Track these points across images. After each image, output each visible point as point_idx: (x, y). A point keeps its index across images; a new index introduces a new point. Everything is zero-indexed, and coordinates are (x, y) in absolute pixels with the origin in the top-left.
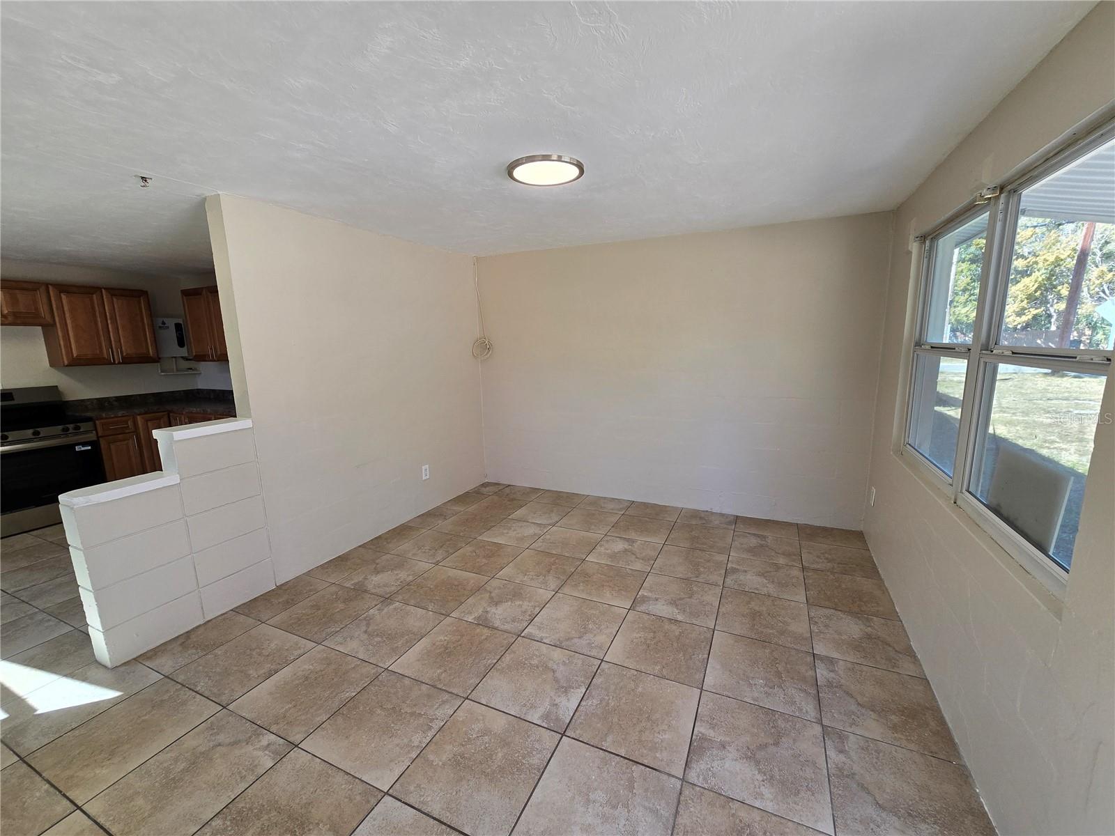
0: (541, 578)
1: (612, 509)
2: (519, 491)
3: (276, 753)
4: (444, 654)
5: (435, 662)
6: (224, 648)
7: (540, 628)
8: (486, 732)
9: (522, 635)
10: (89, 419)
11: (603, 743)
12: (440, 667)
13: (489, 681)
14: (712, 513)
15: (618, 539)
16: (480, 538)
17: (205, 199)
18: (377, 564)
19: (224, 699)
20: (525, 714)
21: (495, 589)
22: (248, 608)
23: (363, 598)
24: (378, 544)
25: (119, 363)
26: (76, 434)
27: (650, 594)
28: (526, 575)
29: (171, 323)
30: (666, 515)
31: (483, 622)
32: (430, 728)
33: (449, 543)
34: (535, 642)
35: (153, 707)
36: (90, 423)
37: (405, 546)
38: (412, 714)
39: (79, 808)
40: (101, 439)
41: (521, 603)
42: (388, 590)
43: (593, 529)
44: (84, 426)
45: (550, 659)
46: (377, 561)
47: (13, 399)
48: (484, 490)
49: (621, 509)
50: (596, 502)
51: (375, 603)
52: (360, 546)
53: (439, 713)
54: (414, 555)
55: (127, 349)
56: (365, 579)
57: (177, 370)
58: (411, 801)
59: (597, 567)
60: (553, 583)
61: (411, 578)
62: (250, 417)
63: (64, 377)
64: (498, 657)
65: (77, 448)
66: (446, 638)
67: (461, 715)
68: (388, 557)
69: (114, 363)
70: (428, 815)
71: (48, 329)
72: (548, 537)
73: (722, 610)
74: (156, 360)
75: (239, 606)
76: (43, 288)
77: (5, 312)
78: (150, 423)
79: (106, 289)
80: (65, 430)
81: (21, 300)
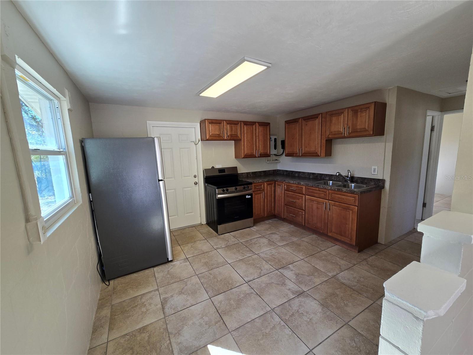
26: (247, 190)
29: (273, 138)
36: (251, 185)
40: (253, 193)
44: (250, 187)
47: (225, 172)
55: (261, 150)
57: (274, 161)
63: (239, 163)
65: (247, 197)
69: (256, 157)
71: (236, 142)
74: (269, 156)
76: (240, 123)
77: (229, 134)
78: (268, 186)
79: (258, 122)
80: (244, 188)
81: (233, 128)
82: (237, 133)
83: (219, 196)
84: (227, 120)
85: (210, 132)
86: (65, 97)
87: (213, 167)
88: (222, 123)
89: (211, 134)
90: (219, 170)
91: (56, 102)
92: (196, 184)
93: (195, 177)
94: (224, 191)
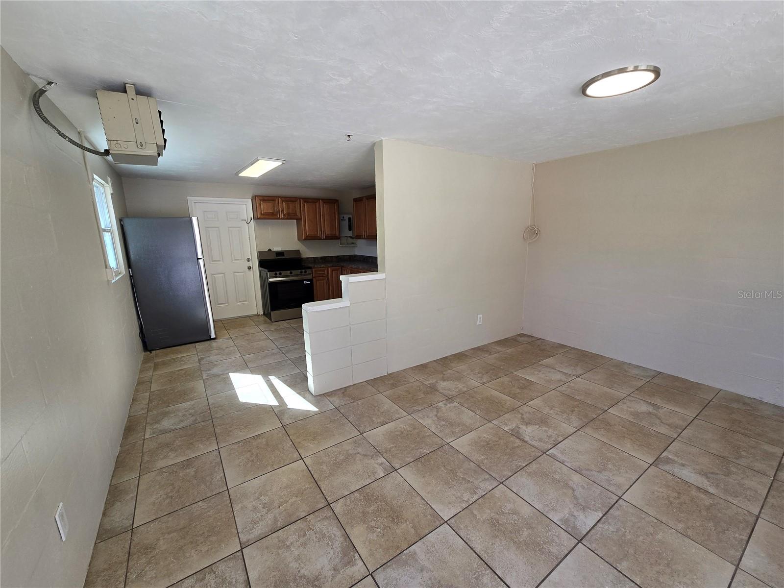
0: (565, 416)
1: (637, 375)
2: (548, 345)
3: (385, 469)
4: (487, 447)
5: (480, 450)
6: (362, 401)
7: (562, 453)
8: (515, 512)
9: (547, 453)
10: (310, 268)
11: (618, 564)
12: (483, 455)
13: (519, 477)
14: (761, 402)
15: (641, 401)
16: (515, 373)
17: (375, 143)
18: (444, 375)
19: (361, 429)
20: (547, 512)
21: (526, 413)
22: (374, 382)
23: (435, 394)
24: (445, 362)
25: (324, 239)
26: (305, 275)
27: (676, 459)
28: (552, 409)
29: (346, 217)
30: (699, 392)
31: (516, 434)
32: (476, 493)
33: (493, 372)
34: (558, 462)
35: (331, 421)
36: (310, 270)
37: (462, 367)
38: (464, 479)
39: (302, 459)
40: (314, 279)
41: (547, 429)
42: (451, 393)
43: (616, 388)
44: (309, 271)
45: (570, 480)
46: (444, 373)
47: (284, 256)
48: (521, 339)
49: (646, 377)
50: (620, 365)
51: (441, 399)
52: (434, 361)
53: (482, 485)
54: (468, 374)
55: (328, 232)
56: (437, 382)
57: (347, 244)
58: (461, 534)
59: (618, 419)
60: (576, 423)
61: (465, 389)
62: (385, 272)
63: (303, 246)
64: (527, 463)
65: (305, 282)
66: (488, 437)
67: (497, 492)
68: (450, 371)
69: (322, 239)
70: (472, 549)
71: (299, 220)
72: (572, 385)
73: (770, 500)
74: (338, 238)
75: (369, 380)
76: (299, 200)
77: (285, 213)
78: (333, 272)
79: (322, 200)
80: (301, 272)
81: (291, 207)
82: (296, 211)
83: (271, 280)
84: (283, 197)
85: (262, 209)
86: (108, 183)
87: (270, 250)
88: (277, 200)
89: (263, 212)
90: (276, 253)
91: (102, 188)
92: (250, 268)
93: (248, 260)
94: (276, 274)
